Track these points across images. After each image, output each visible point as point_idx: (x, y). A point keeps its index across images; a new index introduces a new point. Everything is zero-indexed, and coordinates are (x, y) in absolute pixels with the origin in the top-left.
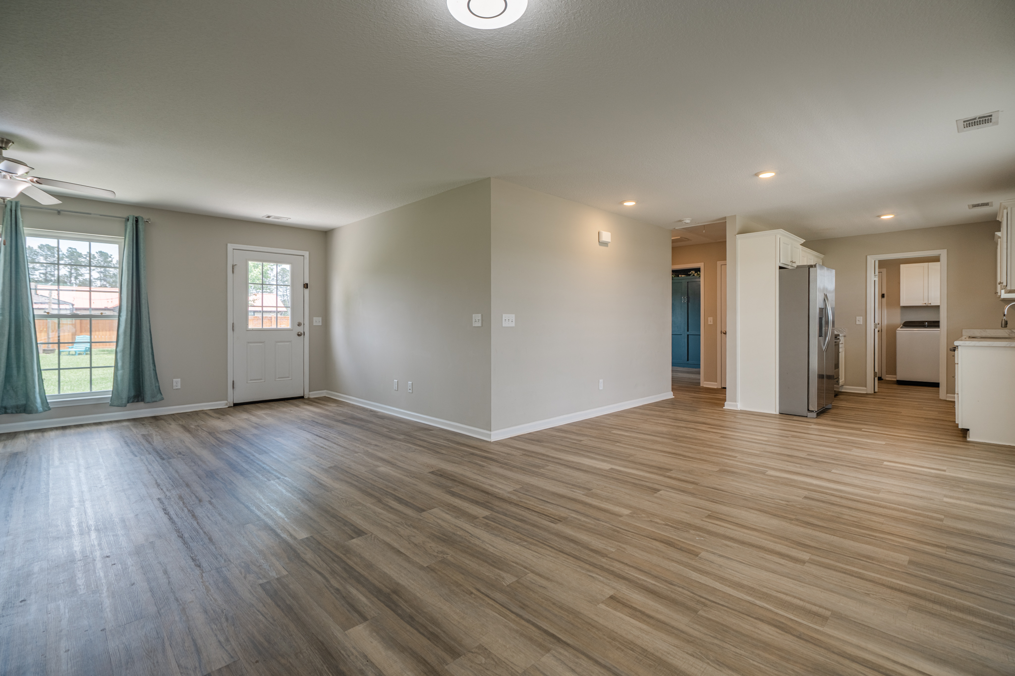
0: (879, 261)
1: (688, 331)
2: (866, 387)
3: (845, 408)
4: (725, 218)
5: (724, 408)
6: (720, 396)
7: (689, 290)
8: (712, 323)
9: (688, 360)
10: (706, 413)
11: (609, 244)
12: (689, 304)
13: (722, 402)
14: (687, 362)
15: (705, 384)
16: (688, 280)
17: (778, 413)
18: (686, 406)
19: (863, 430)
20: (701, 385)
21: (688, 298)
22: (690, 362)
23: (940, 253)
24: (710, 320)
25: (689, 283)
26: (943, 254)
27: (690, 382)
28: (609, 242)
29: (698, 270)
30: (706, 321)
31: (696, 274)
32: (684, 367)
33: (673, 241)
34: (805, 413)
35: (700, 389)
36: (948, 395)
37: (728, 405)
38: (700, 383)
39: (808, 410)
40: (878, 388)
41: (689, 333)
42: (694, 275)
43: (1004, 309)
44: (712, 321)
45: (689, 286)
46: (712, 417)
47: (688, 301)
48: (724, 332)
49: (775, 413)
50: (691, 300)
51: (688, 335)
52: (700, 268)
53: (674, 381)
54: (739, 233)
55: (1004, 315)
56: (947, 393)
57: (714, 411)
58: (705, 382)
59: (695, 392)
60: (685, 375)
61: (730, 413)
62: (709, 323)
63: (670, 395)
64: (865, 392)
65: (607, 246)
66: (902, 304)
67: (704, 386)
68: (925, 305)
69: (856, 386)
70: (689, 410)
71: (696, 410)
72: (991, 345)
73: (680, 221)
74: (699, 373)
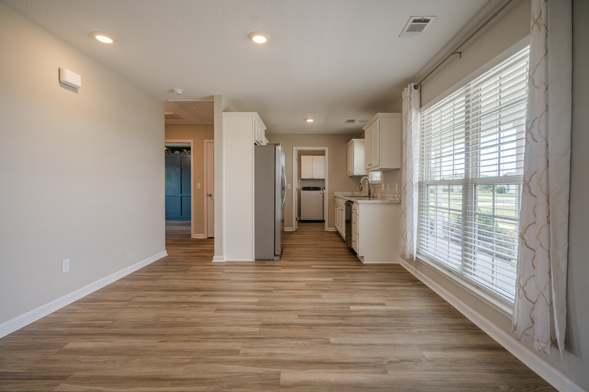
0: (298, 150)
1: (181, 193)
2: (292, 227)
3: (290, 246)
4: (212, 97)
5: (213, 261)
6: (208, 247)
7: (182, 164)
8: (200, 188)
9: (181, 215)
10: (197, 273)
11: (79, 90)
12: (182, 173)
13: (210, 254)
14: (181, 216)
15: (195, 236)
16: (181, 156)
17: (254, 260)
18: (178, 265)
19: (312, 267)
20: (192, 237)
21: (181, 169)
22: (183, 216)
23: (325, 149)
24: (199, 185)
25: (182, 158)
26: (327, 149)
27: (183, 235)
28: (80, 87)
29: (189, 149)
30: (195, 186)
31: (187, 152)
32: (178, 220)
33: (167, 117)
34: (272, 257)
35: (191, 241)
36: (329, 228)
37: (216, 259)
38: (190, 235)
39: (275, 254)
40: (298, 226)
41: (182, 195)
42: (185, 153)
43: (360, 180)
44: (200, 186)
45: (182, 160)
46: (204, 278)
47: (181, 172)
48: (210, 195)
49: (252, 261)
50: (183, 171)
51: (181, 197)
52: (190, 148)
53: (168, 235)
54: (224, 111)
55: (361, 184)
56: (328, 227)
57: (205, 267)
58: (195, 235)
59: (187, 245)
60: (178, 227)
61: (219, 267)
62: (198, 188)
63: (164, 254)
64: (292, 231)
65: (77, 92)
66: (302, 178)
67: (194, 238)
68: (311, 178)
69: (287, 227)
70: (182, 271)
71: (188, 270)
72: (374, 203)
73: (172, 91)
74: (190, 225)
